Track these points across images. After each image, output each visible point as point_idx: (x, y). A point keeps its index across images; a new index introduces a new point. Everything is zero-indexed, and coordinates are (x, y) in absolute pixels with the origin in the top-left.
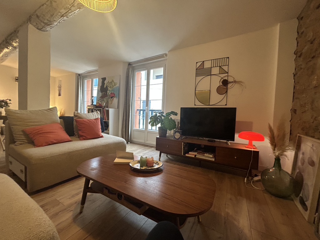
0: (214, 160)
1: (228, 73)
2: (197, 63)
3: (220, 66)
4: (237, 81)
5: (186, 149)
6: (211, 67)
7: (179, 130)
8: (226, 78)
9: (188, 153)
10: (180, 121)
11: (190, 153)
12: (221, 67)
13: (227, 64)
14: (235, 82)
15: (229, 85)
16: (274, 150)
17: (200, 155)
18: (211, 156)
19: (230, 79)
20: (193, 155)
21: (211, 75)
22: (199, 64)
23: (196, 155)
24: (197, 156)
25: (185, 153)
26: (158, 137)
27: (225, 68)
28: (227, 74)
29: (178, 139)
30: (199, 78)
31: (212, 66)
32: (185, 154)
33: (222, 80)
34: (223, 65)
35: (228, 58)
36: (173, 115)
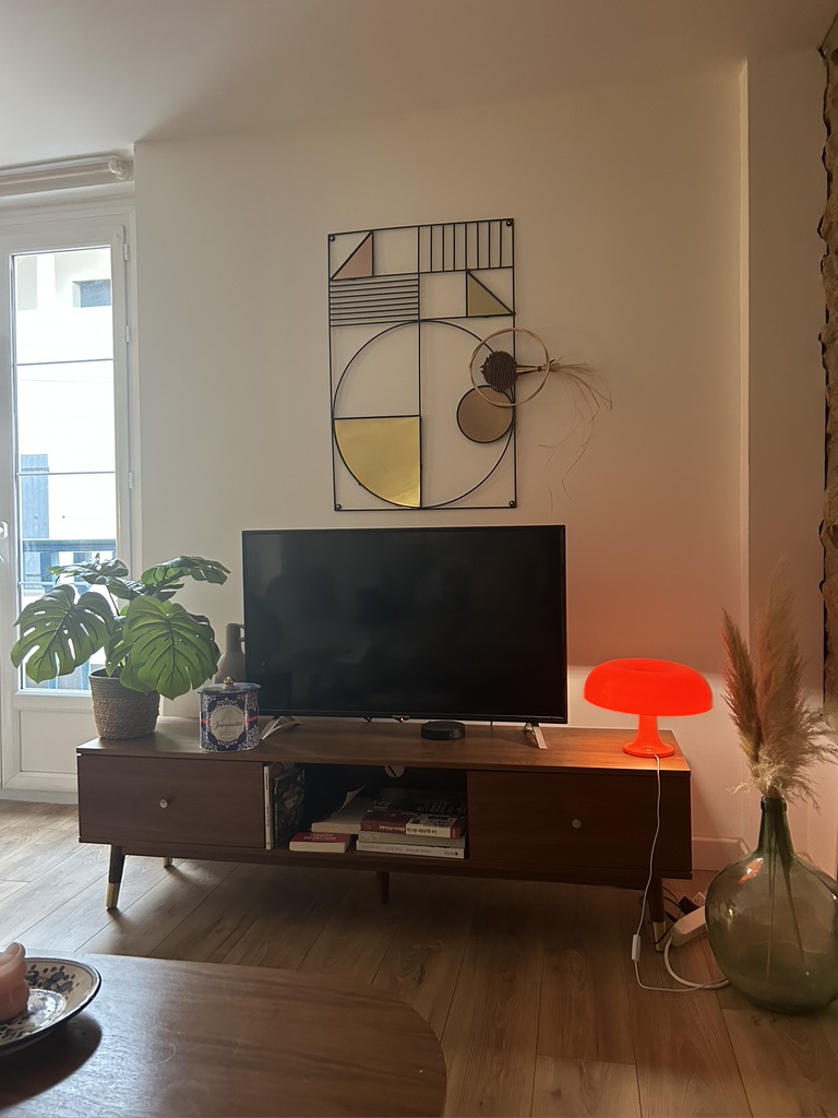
0: (461, 855)
1: (513, 314)
2: (332, 238)
3: (468, 272)
4: (562, 363)
5: (289, 804)
6: (419, 273)
7: (243, 686)
9: (303, 832)
10: (241, 622)
11: (316, 827)
12: (475, 274)
13: (507, 262)
14: (554, 368)
15: (525, 389)
16: (756, 759)
17: (377, 835)
18: (445, 832)
19: (528, 354)
20: (338, 838)
21: (419, 321)
22: (344, 248)
23: (355, 837)
24: (359, 846)
25: (284, 836)
26: (94, 744)
27: (499, 282)
28: (506, 323)
29: (233, 748)
30: (351, 338)
31: (425, 267)
32: (282, 840)
34: (484, 264)
35: (511, 222)
36: (198, 577)
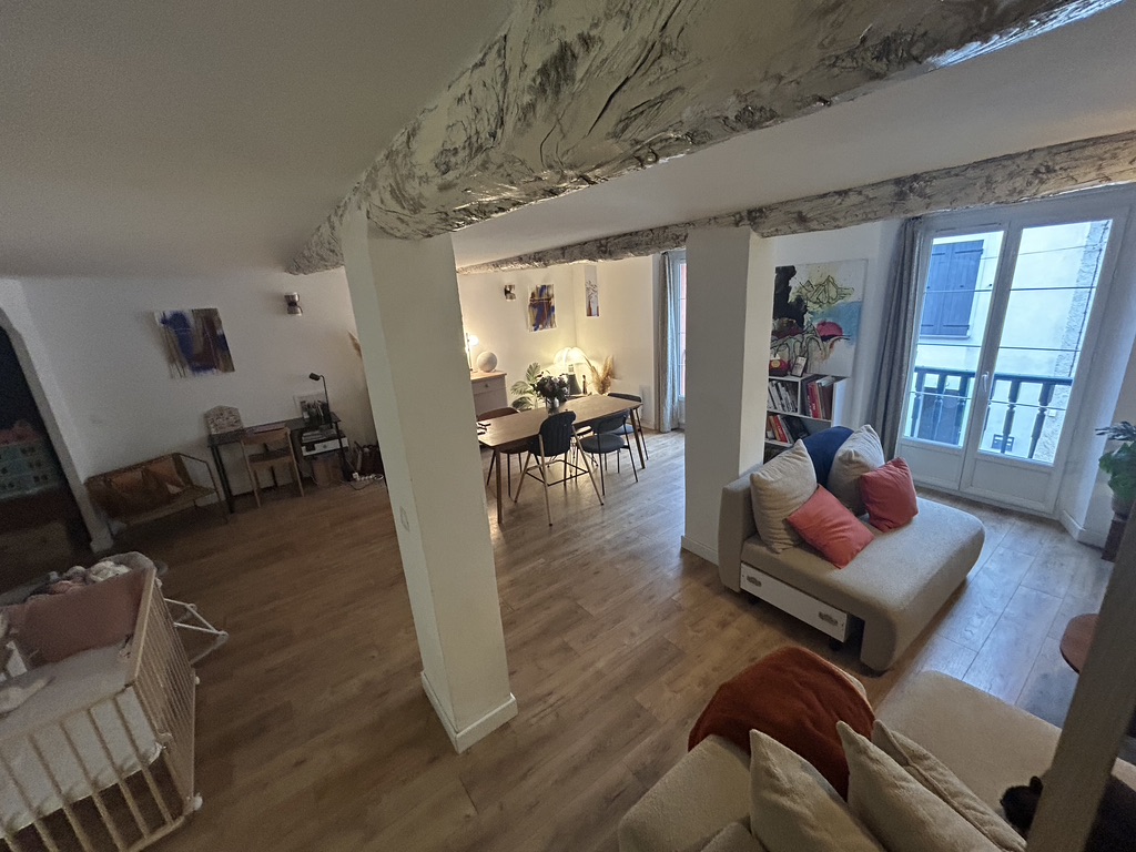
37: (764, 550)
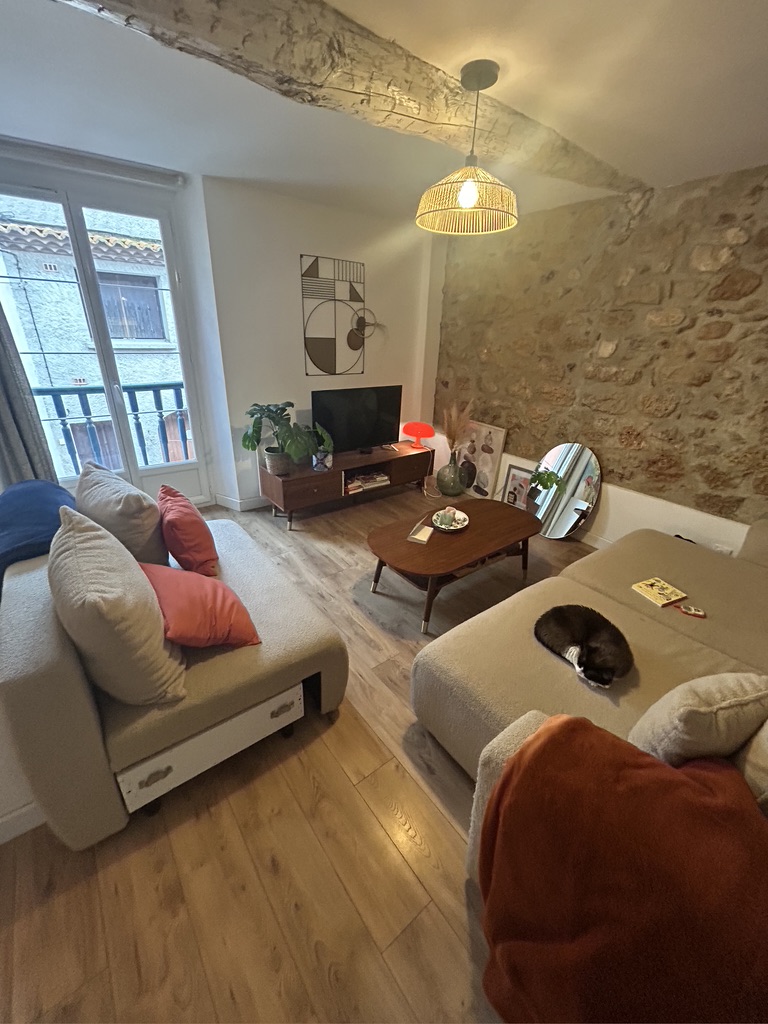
0: (389, 483)
1: (364, 301)
2: (301, 257)
3: (350, 282)
4: (379, 323)
6: (334, 280)
8: (361, 314)
12: (352, 284)
13: (362, 281)
14: (376, 325)
15: (368, 331)
17: (369, 483)
18: (385, 478)
19: (369, 319)
20: (358, 487)
21: (335, 300)
22: (307, 262)
23: (363, 486)
24: (365, 488)
27: (359, 288)
28: (362, 305)
30: (311, 303)
31: (337, 278)
33: (356, 318)
34: (355, 280)
35: (363, 265)
37: (155, 716)
